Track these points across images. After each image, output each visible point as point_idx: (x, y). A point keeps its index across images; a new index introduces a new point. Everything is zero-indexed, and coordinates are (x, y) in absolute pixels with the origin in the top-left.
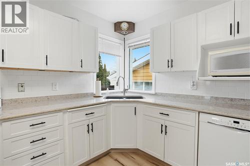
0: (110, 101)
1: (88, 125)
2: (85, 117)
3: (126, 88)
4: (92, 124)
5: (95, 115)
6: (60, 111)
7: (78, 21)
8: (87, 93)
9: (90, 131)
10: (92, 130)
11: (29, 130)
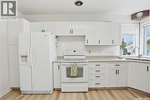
0: (129, 61)
1: (116, 70)
2: (115, 66)
3: (141, 54)
4: (118, 70)
5: (120, 66)
6: (105, 62)
7: (111, 22)
8: (114, 56)
9: (117, 74)
10: (118, 73)
11: (95, 66)
